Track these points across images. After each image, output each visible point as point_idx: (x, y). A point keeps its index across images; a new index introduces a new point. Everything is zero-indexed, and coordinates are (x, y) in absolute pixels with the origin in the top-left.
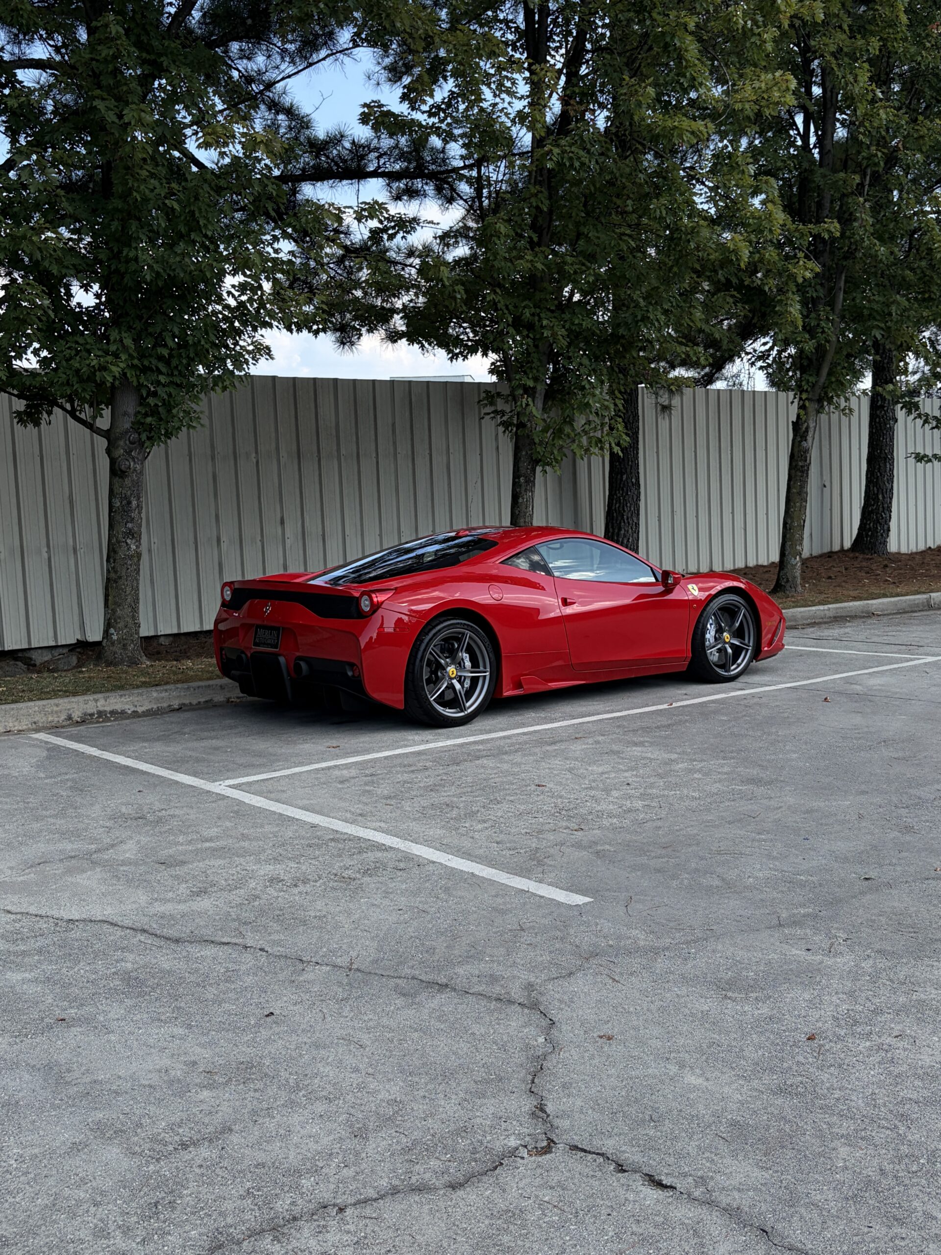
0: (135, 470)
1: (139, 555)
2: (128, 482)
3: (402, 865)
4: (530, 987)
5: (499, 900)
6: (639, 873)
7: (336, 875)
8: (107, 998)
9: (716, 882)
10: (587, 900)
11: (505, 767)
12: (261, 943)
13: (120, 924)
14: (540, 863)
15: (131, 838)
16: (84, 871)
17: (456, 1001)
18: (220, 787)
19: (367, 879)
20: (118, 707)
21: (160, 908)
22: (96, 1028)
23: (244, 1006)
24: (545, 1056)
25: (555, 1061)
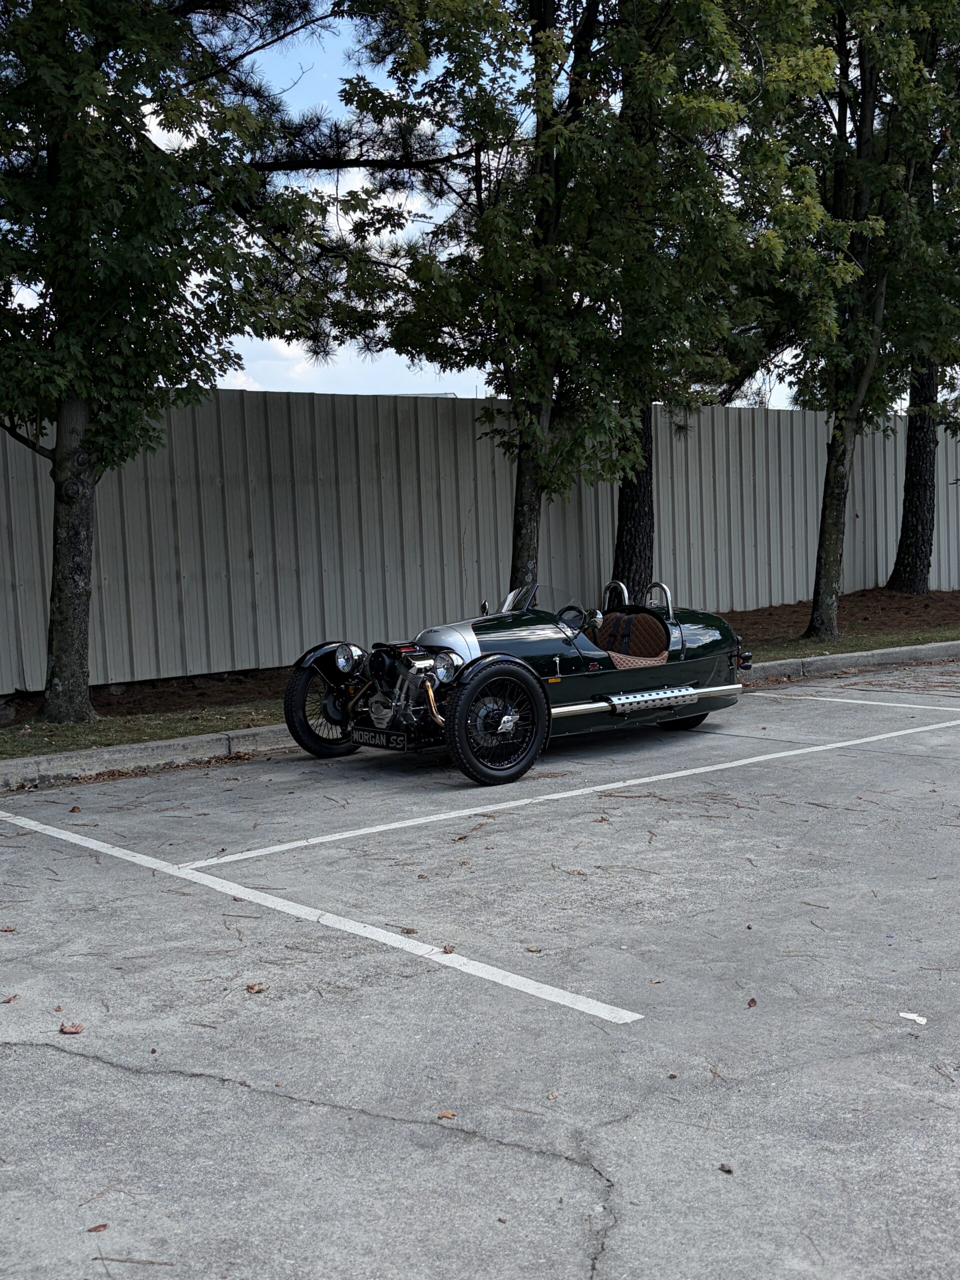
0: (84, 495)
1: (88, 594)
2: (76, 509)
3: (408, 971)
4: (577, 1135)
5: (529, 1017)
6: (695, 982)
7: (329, 984)
8: (52, 1150)
9: (791, 994)
10: (637, 1016)
11: (522, 845)
12: (242, 1075)
13: (67, 1048)
14: (575, 968)
15: (80, 936)
16: (23, 979)
17: (487, 1154)
18: (186, 871)
19: (366, 989)
20: (64, 771)
21: (116, 1027)
22: (39, 1191)
23: (224, 1160)
24: (605, 1231)
25: (618, 1238)
